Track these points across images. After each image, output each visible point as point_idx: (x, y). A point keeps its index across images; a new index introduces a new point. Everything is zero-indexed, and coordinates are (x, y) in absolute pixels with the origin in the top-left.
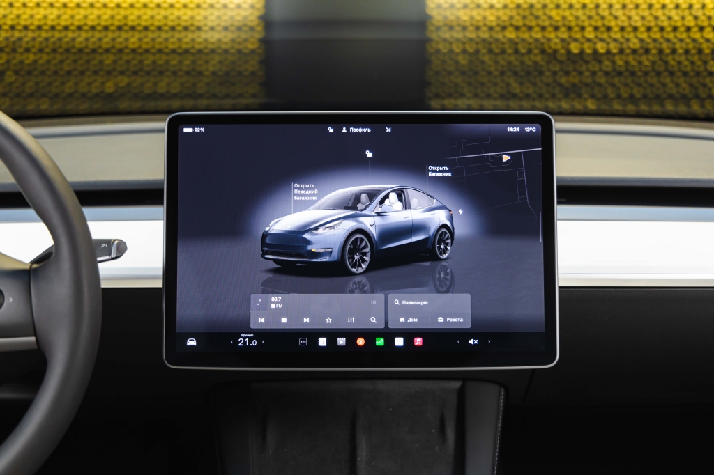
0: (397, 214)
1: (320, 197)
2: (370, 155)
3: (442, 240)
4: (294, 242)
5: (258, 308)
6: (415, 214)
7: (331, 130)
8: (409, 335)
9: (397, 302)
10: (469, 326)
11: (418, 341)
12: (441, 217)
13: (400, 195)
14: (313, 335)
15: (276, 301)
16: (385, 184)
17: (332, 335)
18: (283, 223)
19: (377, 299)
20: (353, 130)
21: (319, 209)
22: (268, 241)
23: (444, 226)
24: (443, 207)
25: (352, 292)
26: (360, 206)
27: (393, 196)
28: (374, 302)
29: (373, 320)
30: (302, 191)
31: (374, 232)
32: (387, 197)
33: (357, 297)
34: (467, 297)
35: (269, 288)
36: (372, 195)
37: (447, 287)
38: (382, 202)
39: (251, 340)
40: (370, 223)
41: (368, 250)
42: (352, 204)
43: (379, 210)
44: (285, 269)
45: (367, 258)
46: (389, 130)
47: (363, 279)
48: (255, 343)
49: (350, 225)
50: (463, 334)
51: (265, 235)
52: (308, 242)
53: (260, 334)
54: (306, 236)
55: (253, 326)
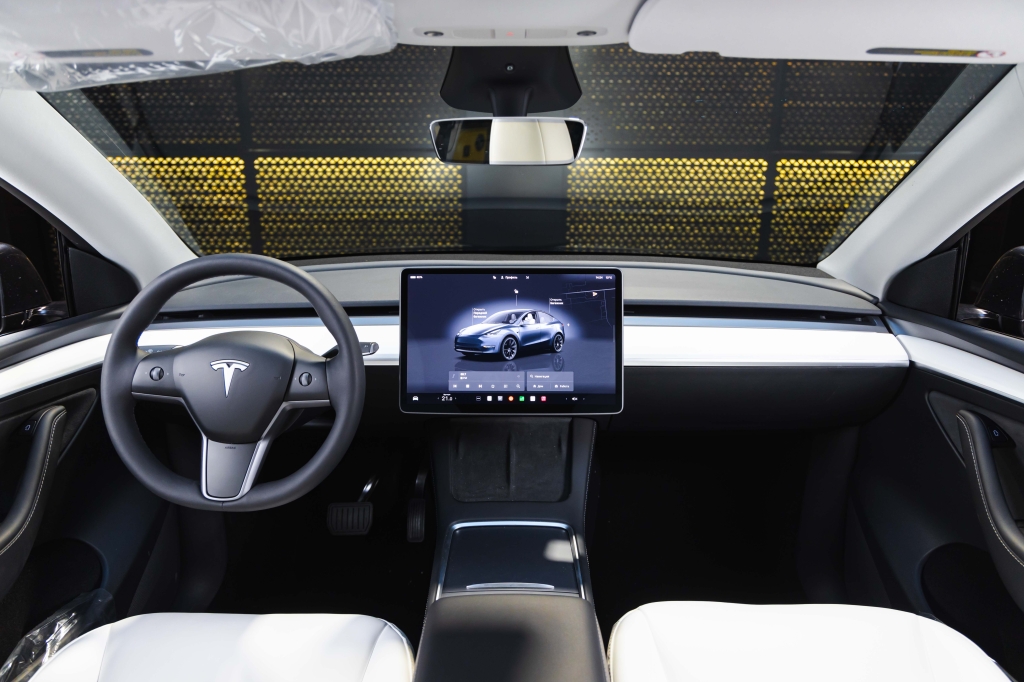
0: (532, 326)
1: (488, 316)
2: (517, 292)
3: (557, 341)
4: (473, 342)
5: (453, 379)
6: (542, 326)
7: (495, 278)
8: (538, 395)
9: (531, 376)
10: (572, 390)
11: (544, 398)
12: (557, 328)
13: (534, 315)
14: (484, 394)
15: (463, 375)
16: (525, 308)
17: (495, 395)
18: (467, 331)
19: (520, 375)
20: (508, 278)
21: (487, 323)
22: (458, 341)
23: (559, 333)
24: (558, 322)
25: (506, 370)
26: (511, 321)
27: (530, 316)
29: (518, 386)
30: (478, 313)
31: (519, 336)
32: (526, 316)
33: (509, 373)
34: (572, 373)
35: (459, 368)
36: (518, 315)
37: (560, 368)
38: (524, 319)
39: (449, 397)
40: (517, 331)
41: (515, 346)
42: (507, 320)
43: (522, 323)
44: (468, 357)
45: (515, 351)
46: (528, 278)
47: (513, 363)
48: (451, 399)
49: (505, 332)
50: (569, 395)
51: (457, 338)
52: (481, 342)
53: (454, 394)
54: (480, 338)
55: (450, 389)
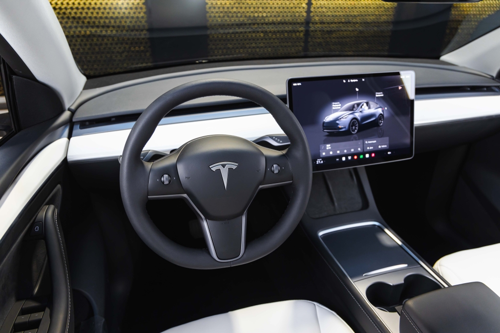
0: (367, 111)
1: (341, 107)
2: (357, 90)
3: (380, 119)
4: (333, 124)
5: (323, 150)
6: (372, 111)
7: (344, 81)
8: (370, 153)
9: (366, 142)
10: (388, 148)
11: (373, 155)
12: (380, 111)
13: (367, 104)
14: (340, 157)
15: (328, 146)
17: (346, 156)
18: (329, 118)
19: (360, 142)
20: (352, 81)
21: (341, 111)
22: (325, 125)
23: (381, 114)
24: (380, 107)
25: (352, 140)
26: (354, 109)
27: (365, 104)
28: (359, 143)
29: (359, 149)
30: (336, 105)
31: (359, 118)
32: (363, 105)
33: (354, 142)
34: (388, 138)
35: (326, 142)
36: (358, 105)
37: (381, 135)
38: (361, 107)
39: (321, 161)
40: (358, 115)
41: (357, 125)
42: (352, 109)
43: (361, 110)
44: (331, 135)
45: (357, 128)
46: (363, 80)
47: (356, 136)
48: (322, 162)
49: (351, 116)
50: (385, 151)
51: (324, 123)
52: (338, 124)
53: (324, 159)
54: (337, 122)
55: (321, 156)
